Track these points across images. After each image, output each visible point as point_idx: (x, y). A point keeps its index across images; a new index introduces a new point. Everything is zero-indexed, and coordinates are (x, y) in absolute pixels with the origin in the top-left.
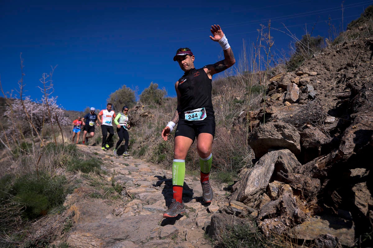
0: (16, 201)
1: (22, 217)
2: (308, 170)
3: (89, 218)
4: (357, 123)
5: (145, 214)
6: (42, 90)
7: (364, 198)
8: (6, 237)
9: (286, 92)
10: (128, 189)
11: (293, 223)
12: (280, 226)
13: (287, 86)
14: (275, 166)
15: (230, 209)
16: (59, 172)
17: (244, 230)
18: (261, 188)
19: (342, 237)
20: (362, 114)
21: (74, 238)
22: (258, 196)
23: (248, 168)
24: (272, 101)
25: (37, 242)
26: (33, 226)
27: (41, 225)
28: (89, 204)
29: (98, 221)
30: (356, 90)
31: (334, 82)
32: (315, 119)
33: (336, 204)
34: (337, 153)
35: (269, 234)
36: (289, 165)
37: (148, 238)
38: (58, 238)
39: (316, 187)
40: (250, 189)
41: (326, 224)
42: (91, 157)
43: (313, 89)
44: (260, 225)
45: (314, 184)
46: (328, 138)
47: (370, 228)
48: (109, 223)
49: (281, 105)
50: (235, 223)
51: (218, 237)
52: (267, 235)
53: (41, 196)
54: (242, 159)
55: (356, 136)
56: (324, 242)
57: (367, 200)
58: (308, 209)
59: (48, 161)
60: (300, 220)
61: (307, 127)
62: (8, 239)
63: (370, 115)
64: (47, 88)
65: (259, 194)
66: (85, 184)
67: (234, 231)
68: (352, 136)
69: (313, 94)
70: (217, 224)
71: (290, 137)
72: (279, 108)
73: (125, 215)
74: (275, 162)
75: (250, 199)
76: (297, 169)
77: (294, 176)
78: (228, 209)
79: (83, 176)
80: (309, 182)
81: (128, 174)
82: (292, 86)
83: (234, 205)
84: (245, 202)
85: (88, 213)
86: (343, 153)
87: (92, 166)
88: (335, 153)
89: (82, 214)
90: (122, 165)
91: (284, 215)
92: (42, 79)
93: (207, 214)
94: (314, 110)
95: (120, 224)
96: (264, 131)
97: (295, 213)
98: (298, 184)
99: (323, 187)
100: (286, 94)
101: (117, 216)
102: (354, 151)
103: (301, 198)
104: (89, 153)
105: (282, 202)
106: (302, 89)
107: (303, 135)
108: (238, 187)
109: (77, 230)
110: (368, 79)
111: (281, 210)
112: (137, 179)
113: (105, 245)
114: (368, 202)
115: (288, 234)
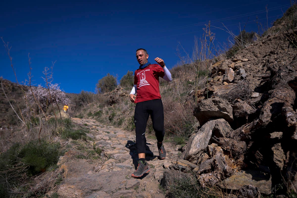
0: (23, 163)
1: (27, 173)
2: (237, 135)
3: (75, 174)
4: (273, 98)
5: (116, 170)
6: (45, 80)
7: (280, 155)
8: (15, 189)
9: (225, 74)
10: (106, 151)
11: (224, 176)
12: (213, 179)
13: (225, 70)
14: (213, 132)
15: (177, 166)
17: (187, 182)
18: (202, 149)
19: (261, 187)
20: (277, 91)
21: (63, 190)
22: (200, 155)
24: (214, 82)
26: (35, 180)
27: (40, 179)
28: (75, 163)
29: (81, 176)
30: (274, 71)
31: (260, 66)
32: (244, 95)
33: (259, 161)
34: (258, 121)
36: (224, 131)
37: (117, 189)
38: (51, 189)
39: (242, 148)
40: (193, 150)
41: (249, 177)
42: (82, 127)
43: (245, 71)
44: (199, 178)
45: (240, 146)
46: (253, 109)
47: (282, 180)
48: (90, 177)
49: (220, 84)
50: (180, 177)
51: (169, 188)
52: (204, 186)
53: (41, 158)
54: (192, 127)
55: (272, 108)
56: (247, 191)
57: (282, 157)
58: (235, 165)
59: (48, 132)
60: (229, 174)
61: (237, 101)
63: (283, 91)
64: (48, 78)
65: (200, 154)
66: (74, 148)
67: (179, 183)
68: (269, 108)
69: (244, 75)
70: (167, 178)
71: (225, 110)
72: (219, 87)
73: (102, 171)
74: (212, 129)
75: (194, 158)
76: (229, 134)
77: (224, 140)
78: (175, 166)
79: (73, 142)
80: (236, 144)
81: (109, 140)
82: (229, 70)
83: (180, 163)
84: (190, 160)
85: (74, 170)
86: (262, 121)
87: (80, 134)
88: (256, 121)
89: (70, 171)
90: (104, 132)
91: (217, 170)
92: (44, 71)
93: (163, 169)
94: (243, 88)
95: (97, 178)
97: (224, 169)
98: (227, 146)
99: (248, 147)
100: (224, 76)
101: (96, 171)
102: (271, 119)
103: (230, 157)
104: (81, 124)
105: (215, 160)
106: (236, 72)
107: (235, 108)
108: (185, 149)
109: (65, 183)
110: (283, 63)
111: (214, 166)
112: (114, 143)
113: (85, 195)
114: (284, 158)
115: (220, 185)
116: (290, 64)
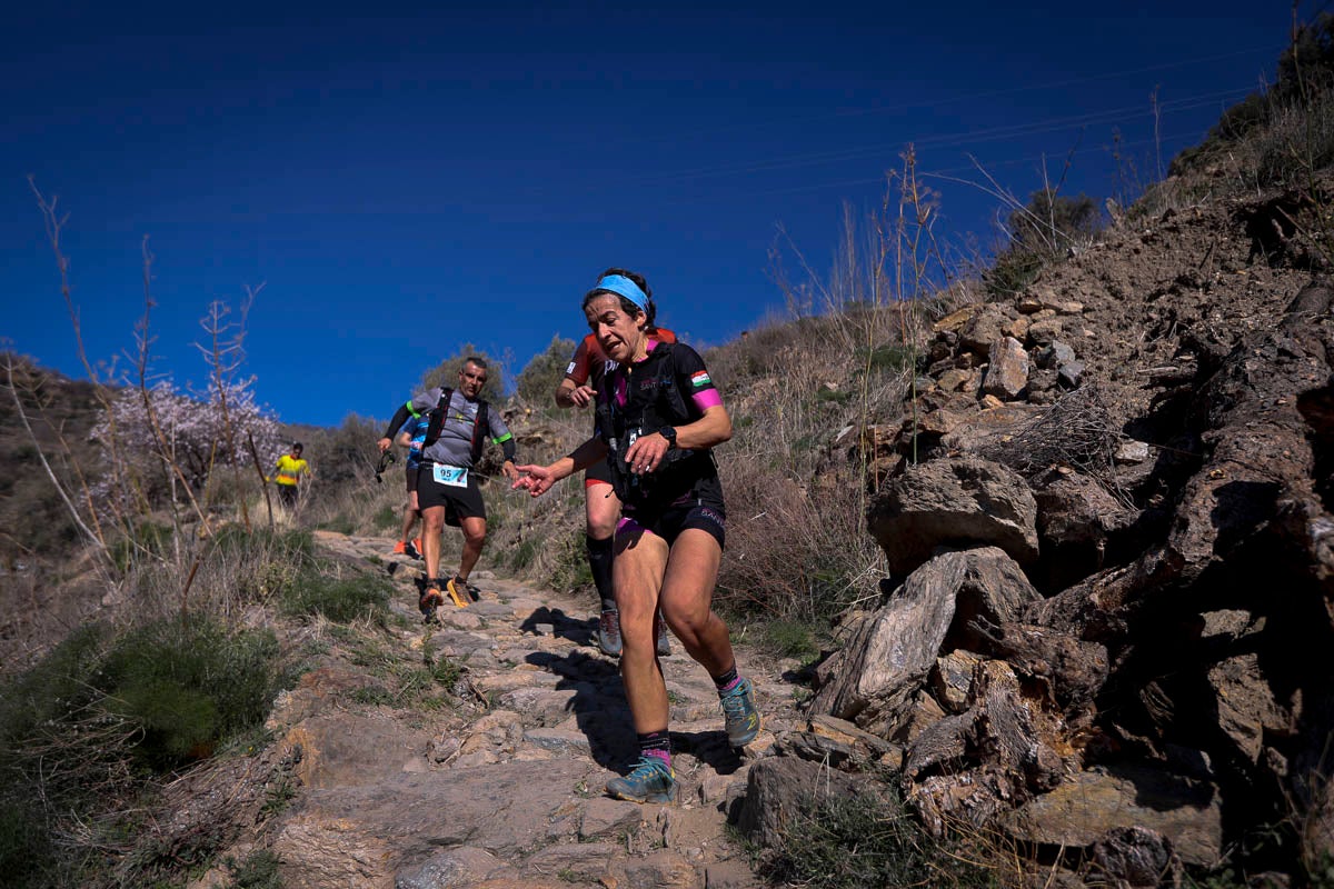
0: (114, 713)
1: (131, 762)
2: (1065, 615)
3: (348, 770)
4: (1224, 461)
5: (530, 758)
6: (208, 356)
7: (1248, 706)
8: (79, 830)
9: (986, 365)
10: (476, 677)
11: (1023, 789)
12: (977, 800)
13: (989, 345)
14: (957, 601)
15: (812, 742)
16: (253, 617)
17: (860, 813)
18: (912, 675)
19: (1181, 837)
20: (1239, 433)
21: (299, 837)
22: (903, 699)
23: (865, 609)
24: (940, 395)
25: (177, 846)
26: (165, 794)
27: (191, 791)
28: (348, 722)
29: (376, 780)
30: (1215, 356)
31: (1139, 333)
32: (1084, 451)
33: (1160, 728)
34: (1160, 558)
35: (942, 828)
36: (1004, 599)
37: (540, 839)
38: (244, 836)
39: (1095, 671)
40: (875, 678)
42: (360, 571)
43: (1073, 355)
44: (911, 797)
45: (1089, 660)
46: (1127, 511)
47: (1276, 806)
49: (971, 405)
50: (828, 790)
51: (773, 836)
52: (937, 830)
53: (196, 694)
54: (847, 581)
55: (1221, 504)
56: (1126, 854)
57: (1258, 713)
58: (1068, 743)
59: (221, 584)
60: (1046, 781)
61: (1057, 475)
62: (85, 835)
63: (1264, 436)
64: (223, 348)
65: (905, 693)
66: (337, 658)
67: (823, 817)
68: (1209, 503)
69: (1072, 370)
70: (767, 795)
71: (1005, 508)
72: (964, 417)
73: (466, 762)
74: (956, 588)
75: (877, 711)
76: (1029, 612)
77: (1025, 635)
78: (804, 744)
79: (333, 633)
80: (1074, 654)
81: (478, 628)
82: (1006, 347)
83: (825, 729)
84: (860, 719)
85: (345, 754)
86: (1182, 557)
87: (361, 599)
88: (1154, 560)
89: (326, 757)
91: (991, 763)
92: (207, 319)
94: (1081, 420)
95: (450, 788)
96: (921, 488)
97: (1026, 756)
98: (1037, 661)
99: (1115, 669)
100: (985, 371)
101: (439, 762)
102: (1214, 553)
103: (1045, 708)
104: (353, 558)
105: (985, 719)
106: (1036, 356)
107: (1046, 503)
108: (836, 671)
109: (308, 808)
110: (1250, 322)
111: (981, 746)
112: (508, 644)
113: (399, 860)
114: (1263, 718)
115: (1007, 826)
116: (1281, 326)
